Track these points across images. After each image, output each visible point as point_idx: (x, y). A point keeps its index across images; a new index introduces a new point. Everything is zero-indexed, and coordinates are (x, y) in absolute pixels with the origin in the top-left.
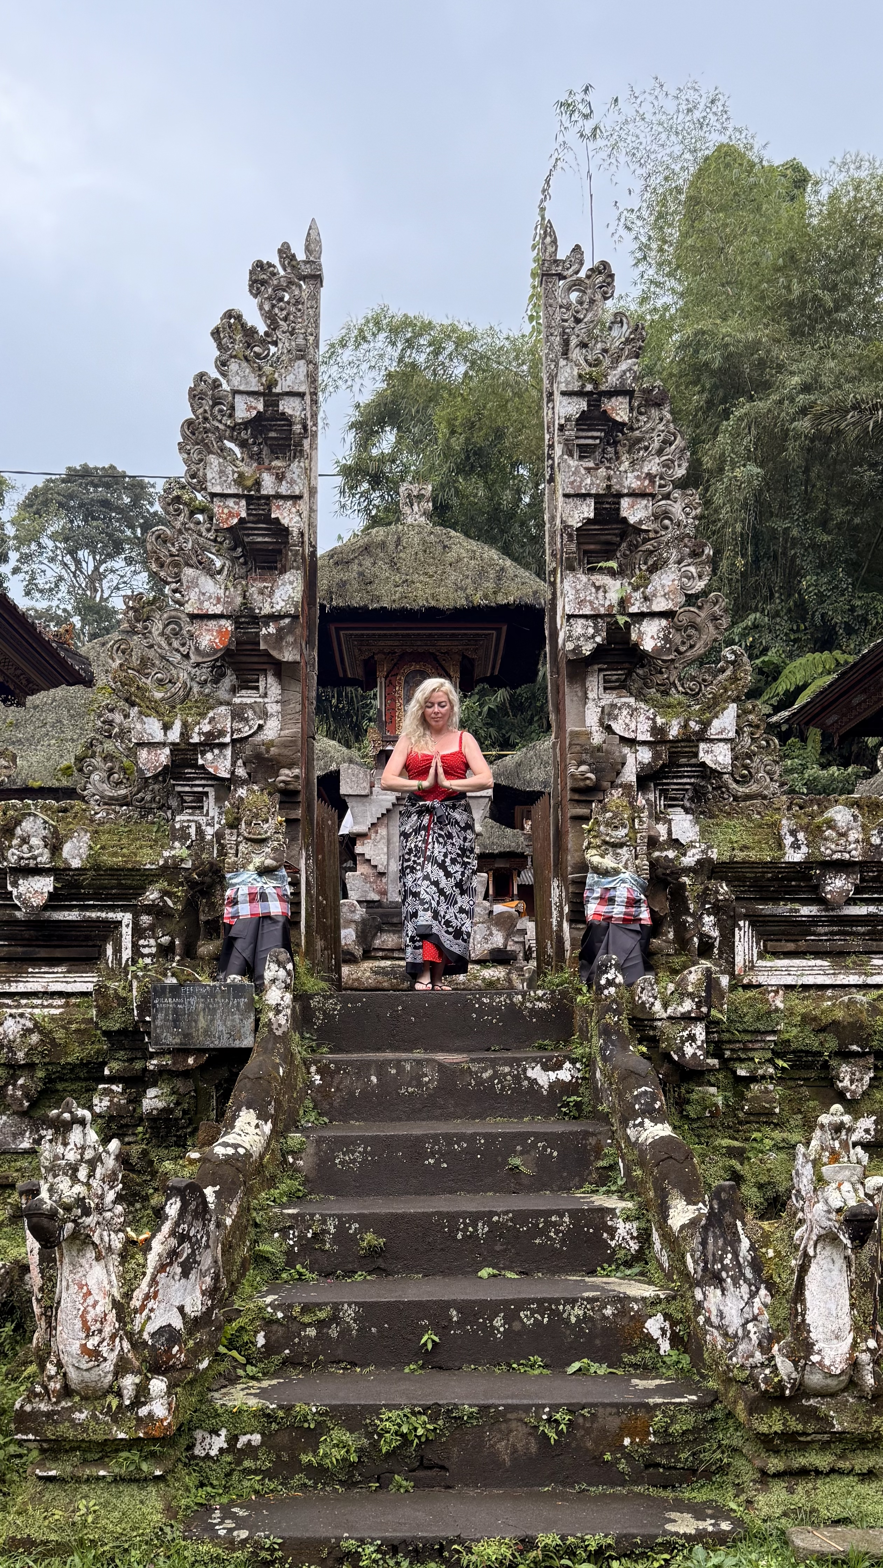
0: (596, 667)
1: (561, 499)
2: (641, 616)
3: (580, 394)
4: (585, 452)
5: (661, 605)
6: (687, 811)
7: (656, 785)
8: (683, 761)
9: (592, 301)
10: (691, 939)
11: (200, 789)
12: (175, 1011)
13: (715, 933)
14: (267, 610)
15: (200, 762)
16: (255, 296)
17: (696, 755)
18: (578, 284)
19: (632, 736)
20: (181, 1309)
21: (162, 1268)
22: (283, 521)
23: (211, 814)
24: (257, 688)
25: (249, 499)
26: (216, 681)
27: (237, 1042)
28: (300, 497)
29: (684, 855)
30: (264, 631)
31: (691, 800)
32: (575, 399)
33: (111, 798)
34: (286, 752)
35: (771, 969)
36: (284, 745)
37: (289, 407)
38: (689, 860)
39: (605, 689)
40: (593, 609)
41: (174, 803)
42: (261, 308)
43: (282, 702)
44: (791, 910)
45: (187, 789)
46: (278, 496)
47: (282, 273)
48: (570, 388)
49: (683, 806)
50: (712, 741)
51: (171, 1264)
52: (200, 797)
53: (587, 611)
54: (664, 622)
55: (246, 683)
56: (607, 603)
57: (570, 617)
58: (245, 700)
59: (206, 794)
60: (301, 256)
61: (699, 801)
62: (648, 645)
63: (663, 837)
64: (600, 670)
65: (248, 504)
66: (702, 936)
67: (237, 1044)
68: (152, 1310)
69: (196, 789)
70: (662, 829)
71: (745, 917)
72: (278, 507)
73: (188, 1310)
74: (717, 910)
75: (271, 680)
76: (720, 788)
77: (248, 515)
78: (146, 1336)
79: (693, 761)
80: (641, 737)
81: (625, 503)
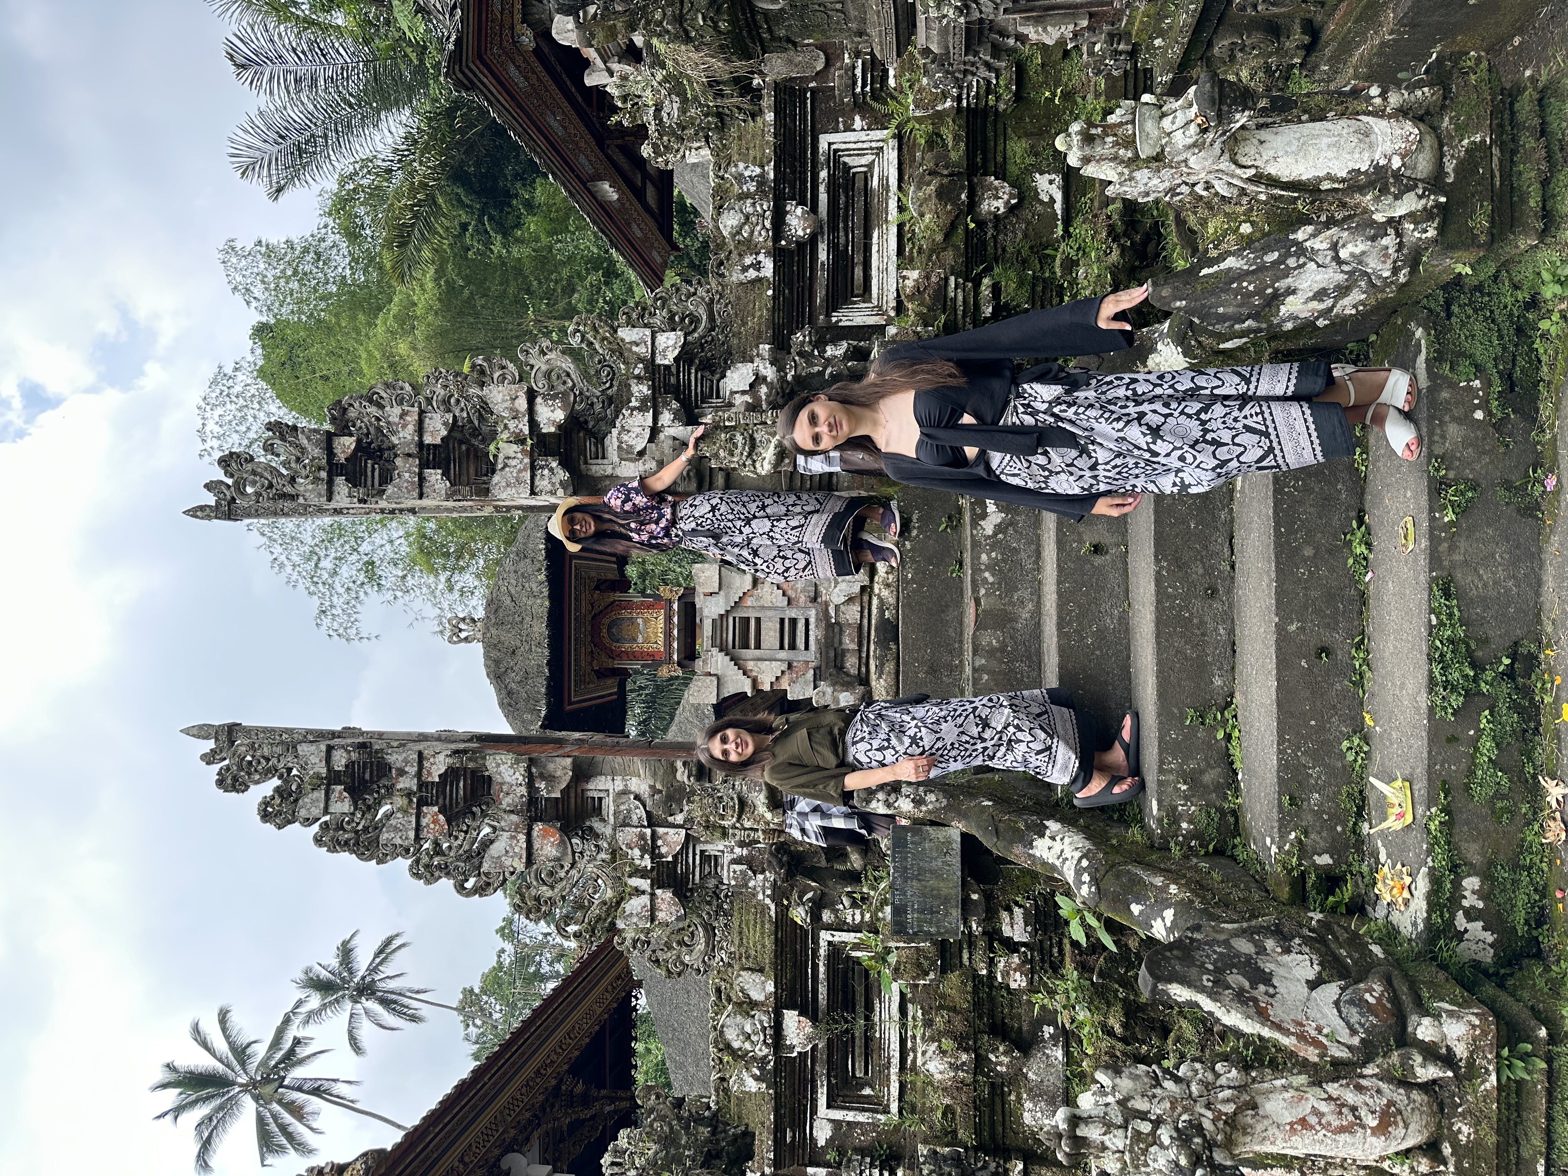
0: (583, 467)
1: (425, 502)
2: (533, 424)
3: (330, 483)
4: (386, 478)
5: (522, 404)
6: (723, 376)
7: (697, 407)
8: (673, 380)
9: (254, 473)
10: (848, 369)
11: (698, 858)
12: (921, 911)
13: (845, 344)
14: (523, 790)
15: (670, 859)
16: (247, 788)
17: (667, 367)
18: (239, 487)
19: (648, 431)
20: (1313, 985)
21: (1262, 1016)
22: (442, 771)
23: (721, 848)
24: (600, 799)
25: (422, 802)
26: (597, 836)
27: (954, 846)
28: (420, 754)
29: (765, 378)
30: (544, 793)
31: (713, 373)
32: (336, 489)
33: (707, 944)
34: (661, 772)
35: (881, 288)
36: (654, 775)
37: (340, 760)
38: (769, 372)
39: (604, 458)
40: (525, 470)
41: (712, 883)
42: (257, 782)
43: (613, 774)
44: (823, 270)
45: (698, 869)
46: (419, 774)
47: (227, 762)
48: (324, 492)
49: (718, 381)
50: (653, 353)
51: (1255, 1000)
52: (706, 858)
53: (527, 475)
54: (539, 400)
55: (596, 808)
56: (519, 455)
57: (533, 493)
58: (611, 812)
59: (702, 852)
60: (211, 744)
61: (713, 365)
62: (560, 415)
63: (748, 398)
64: (586, 463)
65: (427, 805)
66: (846, 357)
67: (957, 846)
68: (1319, 1030)
69: (698, 862)
70: (739, 400)
71: (828, 316)
72: (429, 774)
73: (1311, 974)
74: (820, 343)
75: (591, 786)
76: (702, 345)
77: (437, 804)
78: (1356, 1041)
79: (674, 370)
80: (650, 422)
81: (428, 440)
